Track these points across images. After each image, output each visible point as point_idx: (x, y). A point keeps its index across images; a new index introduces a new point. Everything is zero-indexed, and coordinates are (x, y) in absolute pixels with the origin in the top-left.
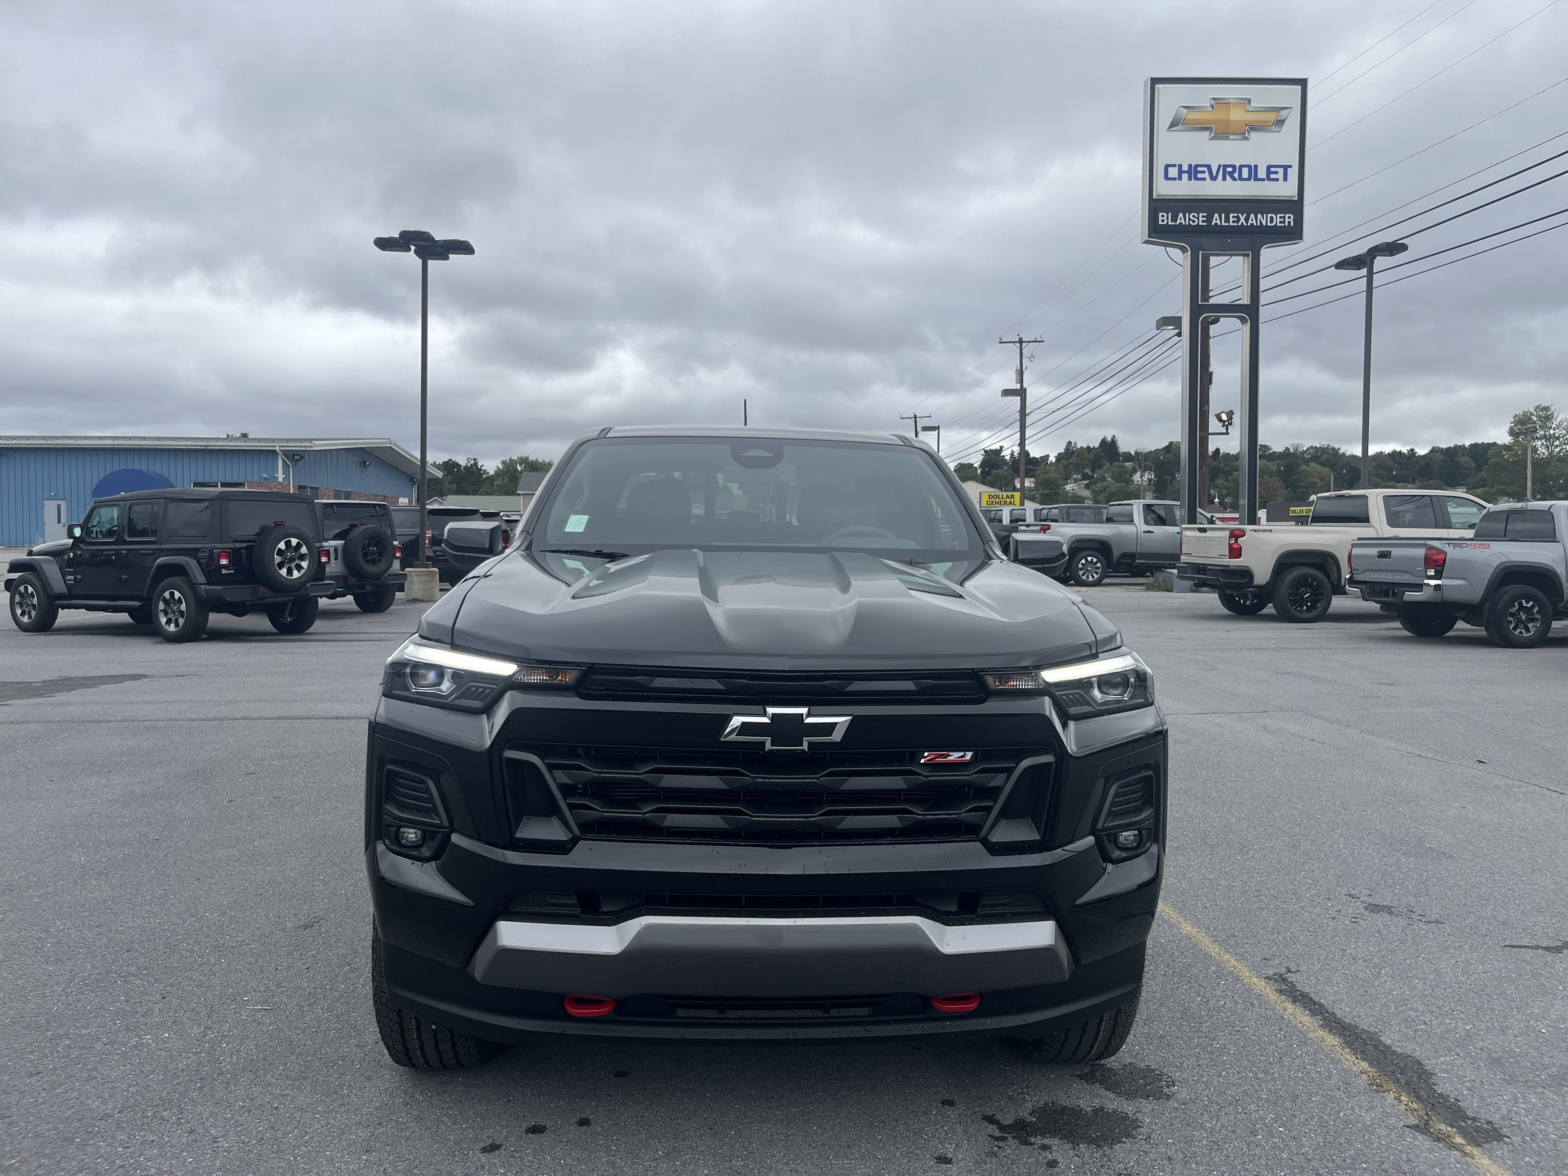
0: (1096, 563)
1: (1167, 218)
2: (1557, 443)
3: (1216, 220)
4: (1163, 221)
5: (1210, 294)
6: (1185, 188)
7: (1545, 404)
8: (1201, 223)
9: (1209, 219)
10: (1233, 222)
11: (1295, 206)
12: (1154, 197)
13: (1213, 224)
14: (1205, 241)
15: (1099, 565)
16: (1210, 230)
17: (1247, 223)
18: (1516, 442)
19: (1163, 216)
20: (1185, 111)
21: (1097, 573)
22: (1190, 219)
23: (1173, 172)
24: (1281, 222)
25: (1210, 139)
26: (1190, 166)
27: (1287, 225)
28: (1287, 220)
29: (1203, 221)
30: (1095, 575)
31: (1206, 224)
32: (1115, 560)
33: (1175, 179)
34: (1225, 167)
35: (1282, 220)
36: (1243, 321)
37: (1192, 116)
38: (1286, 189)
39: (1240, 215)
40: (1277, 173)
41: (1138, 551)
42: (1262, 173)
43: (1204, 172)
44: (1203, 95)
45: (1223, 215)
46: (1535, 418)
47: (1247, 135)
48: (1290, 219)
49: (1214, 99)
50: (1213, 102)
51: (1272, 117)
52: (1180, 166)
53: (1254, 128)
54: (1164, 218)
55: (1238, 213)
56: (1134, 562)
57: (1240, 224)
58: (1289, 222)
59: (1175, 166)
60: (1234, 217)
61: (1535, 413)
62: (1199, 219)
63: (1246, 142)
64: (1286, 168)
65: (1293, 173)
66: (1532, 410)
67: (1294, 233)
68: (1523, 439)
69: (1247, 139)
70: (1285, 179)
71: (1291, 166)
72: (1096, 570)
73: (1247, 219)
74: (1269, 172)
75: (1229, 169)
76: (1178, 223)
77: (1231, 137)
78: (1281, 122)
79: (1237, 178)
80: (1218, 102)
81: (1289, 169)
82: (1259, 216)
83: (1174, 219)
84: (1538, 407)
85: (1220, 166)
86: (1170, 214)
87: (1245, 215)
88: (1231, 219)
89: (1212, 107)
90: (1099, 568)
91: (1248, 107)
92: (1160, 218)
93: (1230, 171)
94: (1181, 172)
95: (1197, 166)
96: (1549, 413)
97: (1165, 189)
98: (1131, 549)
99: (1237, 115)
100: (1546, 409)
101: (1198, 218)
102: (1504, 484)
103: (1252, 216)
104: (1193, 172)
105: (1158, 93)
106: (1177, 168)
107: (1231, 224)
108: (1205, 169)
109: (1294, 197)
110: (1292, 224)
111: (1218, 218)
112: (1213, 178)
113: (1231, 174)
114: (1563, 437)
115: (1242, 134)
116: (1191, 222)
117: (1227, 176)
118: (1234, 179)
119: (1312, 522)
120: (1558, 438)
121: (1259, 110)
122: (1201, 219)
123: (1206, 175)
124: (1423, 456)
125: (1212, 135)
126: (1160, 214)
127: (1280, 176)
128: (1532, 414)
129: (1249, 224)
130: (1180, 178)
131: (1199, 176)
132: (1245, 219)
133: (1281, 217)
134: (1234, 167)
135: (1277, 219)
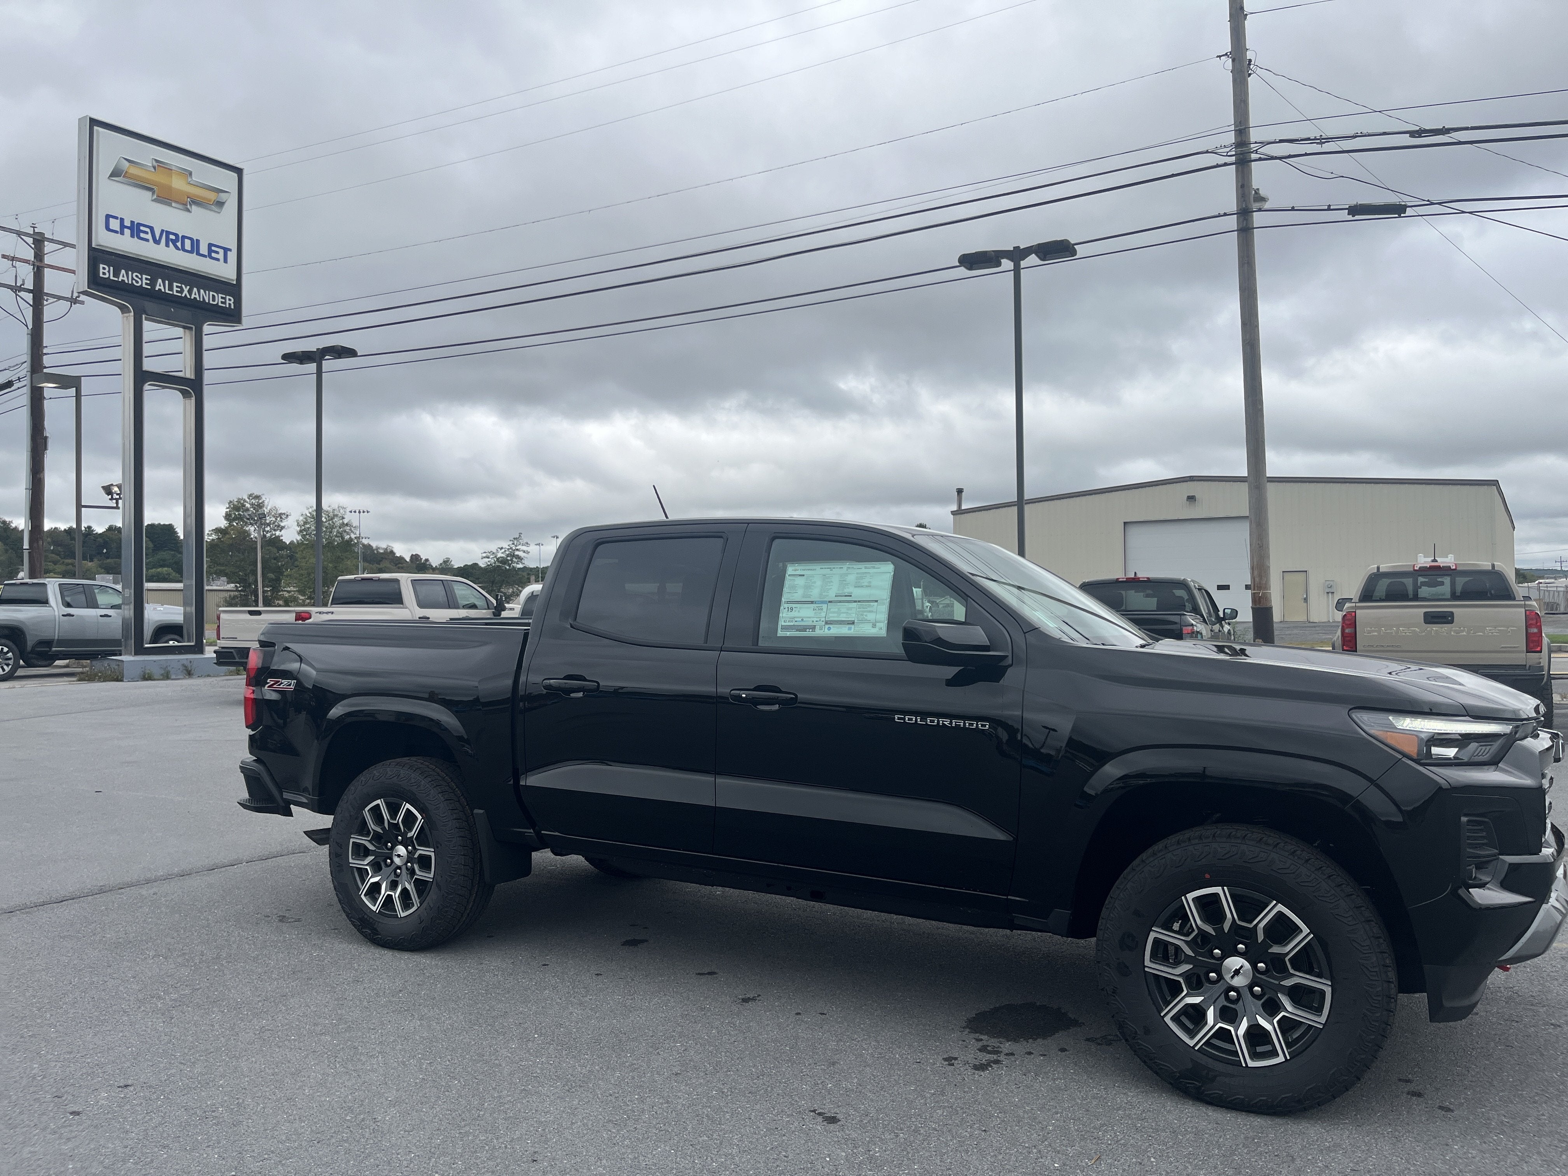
0: (7, 652)
1: (109, 272)
2: (268, 529)
3: (159, 285)
4: (104, 273)
5: (45, 351)
6: (126, 244)
7: (256, 493)
8: (144, 286)
9: (153, 283)
10: (177, 291)
11: (234, 289)
12: (93, 246)
13: (157, 289)
14: (149, 305)
15: (10, 655)
16: (152, 295)
17: (191, 296)
18: (231, 525)
19: (104, 268)
20: (127, 164)
21: (8, 665)
22: (133, 279)
23: (115, 224)
24: (222, 302)
25: (152, 201)
26: (132, 222)
27: (227, 306)
28: (228, 302)
29: (146, 284)
30: (5, 667)
31: (149, 287)
32: (29, 648)
33: (116, 232)
34: (168, 233)
35: (224, 301)
36: (185, 394)
37: (133, 171)
38: (226, 271)
39: (183, 286)
40: (217, 253)
41: (56, 638)
42: (204, 250)
43: (146, 233)
44: (148, 154)
45: (167, 282)
46: (248, 505)
47: (188, 206)
48: (230, 301)
49: (157, 161)
50: (155, 164)
51: (212, 196)
52: (122, 220)
53: (196, 202)
54: (105, 272)
55: (181, 284)
56: (51, 650)
57: (183, 295)
58: (230, 304)
59: (116, 218)
60: (177, 287)
61: (248, 500)
62: (142, 281)
63: (186, 213)
64: (226, 250)
65: (232, 256)
66: (246, 497)
67: (232, 316)
68: (237, 524)
69: (189, 211)
70: (226, 261)
71: (230, 250)
72: (7, 662)
73: (190, 292)
74: (210, 251)
75: (172, 237)
76: (120, 280)
77: (173, 204)
78: (220, 204)
79: (180, 247)
80: (159, 165)
81: (229, 252)
82: (202, 291)
83: (116, 274)
84: (250, 495)
85: (162, 231)
86: (112, 268)
87: (188, 287)
88: (175, 289)
89: (154, 168)
90: (10, 659)
91: (190, 179)
92: (101, 271)
93: (174, 239)
94: (123, 226)
95: (139, 225)
96: (260, 501)
97: (106, 240)
98: (46, 635)
99: (178, 184)
100: (258, 497)
101: (141, 279)
102: (222, 565)
103: (195, 290)
104: (136, 230)
105: (98, 137)
106: (119, 221)
107: (175, 293)
108: (148, 230)
109: (233, 280)
110: (232, 307)
111: (162, 284)
112: (157, 242)
113: (174, 242)
114: (274, 523)
115: (183, 204)
116: (134, 282)
117: (170, 243)
118: (177, 248)
119: (332, 604)
120: (269, 525)
121: (196, 184)
122: (144, 281)
123: (149, 237)
124: (100, 534)
125: (155, 197)
126: (101, 266)
127: (221, 256)
128: (245, 501)
129: (192, 298)
130: (122, 233)
131: (142, 235)
132: (188, 291)
133: (222, 298)
134: (176, 235)
135: (219, 299)
